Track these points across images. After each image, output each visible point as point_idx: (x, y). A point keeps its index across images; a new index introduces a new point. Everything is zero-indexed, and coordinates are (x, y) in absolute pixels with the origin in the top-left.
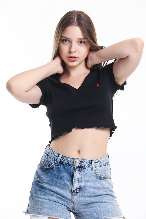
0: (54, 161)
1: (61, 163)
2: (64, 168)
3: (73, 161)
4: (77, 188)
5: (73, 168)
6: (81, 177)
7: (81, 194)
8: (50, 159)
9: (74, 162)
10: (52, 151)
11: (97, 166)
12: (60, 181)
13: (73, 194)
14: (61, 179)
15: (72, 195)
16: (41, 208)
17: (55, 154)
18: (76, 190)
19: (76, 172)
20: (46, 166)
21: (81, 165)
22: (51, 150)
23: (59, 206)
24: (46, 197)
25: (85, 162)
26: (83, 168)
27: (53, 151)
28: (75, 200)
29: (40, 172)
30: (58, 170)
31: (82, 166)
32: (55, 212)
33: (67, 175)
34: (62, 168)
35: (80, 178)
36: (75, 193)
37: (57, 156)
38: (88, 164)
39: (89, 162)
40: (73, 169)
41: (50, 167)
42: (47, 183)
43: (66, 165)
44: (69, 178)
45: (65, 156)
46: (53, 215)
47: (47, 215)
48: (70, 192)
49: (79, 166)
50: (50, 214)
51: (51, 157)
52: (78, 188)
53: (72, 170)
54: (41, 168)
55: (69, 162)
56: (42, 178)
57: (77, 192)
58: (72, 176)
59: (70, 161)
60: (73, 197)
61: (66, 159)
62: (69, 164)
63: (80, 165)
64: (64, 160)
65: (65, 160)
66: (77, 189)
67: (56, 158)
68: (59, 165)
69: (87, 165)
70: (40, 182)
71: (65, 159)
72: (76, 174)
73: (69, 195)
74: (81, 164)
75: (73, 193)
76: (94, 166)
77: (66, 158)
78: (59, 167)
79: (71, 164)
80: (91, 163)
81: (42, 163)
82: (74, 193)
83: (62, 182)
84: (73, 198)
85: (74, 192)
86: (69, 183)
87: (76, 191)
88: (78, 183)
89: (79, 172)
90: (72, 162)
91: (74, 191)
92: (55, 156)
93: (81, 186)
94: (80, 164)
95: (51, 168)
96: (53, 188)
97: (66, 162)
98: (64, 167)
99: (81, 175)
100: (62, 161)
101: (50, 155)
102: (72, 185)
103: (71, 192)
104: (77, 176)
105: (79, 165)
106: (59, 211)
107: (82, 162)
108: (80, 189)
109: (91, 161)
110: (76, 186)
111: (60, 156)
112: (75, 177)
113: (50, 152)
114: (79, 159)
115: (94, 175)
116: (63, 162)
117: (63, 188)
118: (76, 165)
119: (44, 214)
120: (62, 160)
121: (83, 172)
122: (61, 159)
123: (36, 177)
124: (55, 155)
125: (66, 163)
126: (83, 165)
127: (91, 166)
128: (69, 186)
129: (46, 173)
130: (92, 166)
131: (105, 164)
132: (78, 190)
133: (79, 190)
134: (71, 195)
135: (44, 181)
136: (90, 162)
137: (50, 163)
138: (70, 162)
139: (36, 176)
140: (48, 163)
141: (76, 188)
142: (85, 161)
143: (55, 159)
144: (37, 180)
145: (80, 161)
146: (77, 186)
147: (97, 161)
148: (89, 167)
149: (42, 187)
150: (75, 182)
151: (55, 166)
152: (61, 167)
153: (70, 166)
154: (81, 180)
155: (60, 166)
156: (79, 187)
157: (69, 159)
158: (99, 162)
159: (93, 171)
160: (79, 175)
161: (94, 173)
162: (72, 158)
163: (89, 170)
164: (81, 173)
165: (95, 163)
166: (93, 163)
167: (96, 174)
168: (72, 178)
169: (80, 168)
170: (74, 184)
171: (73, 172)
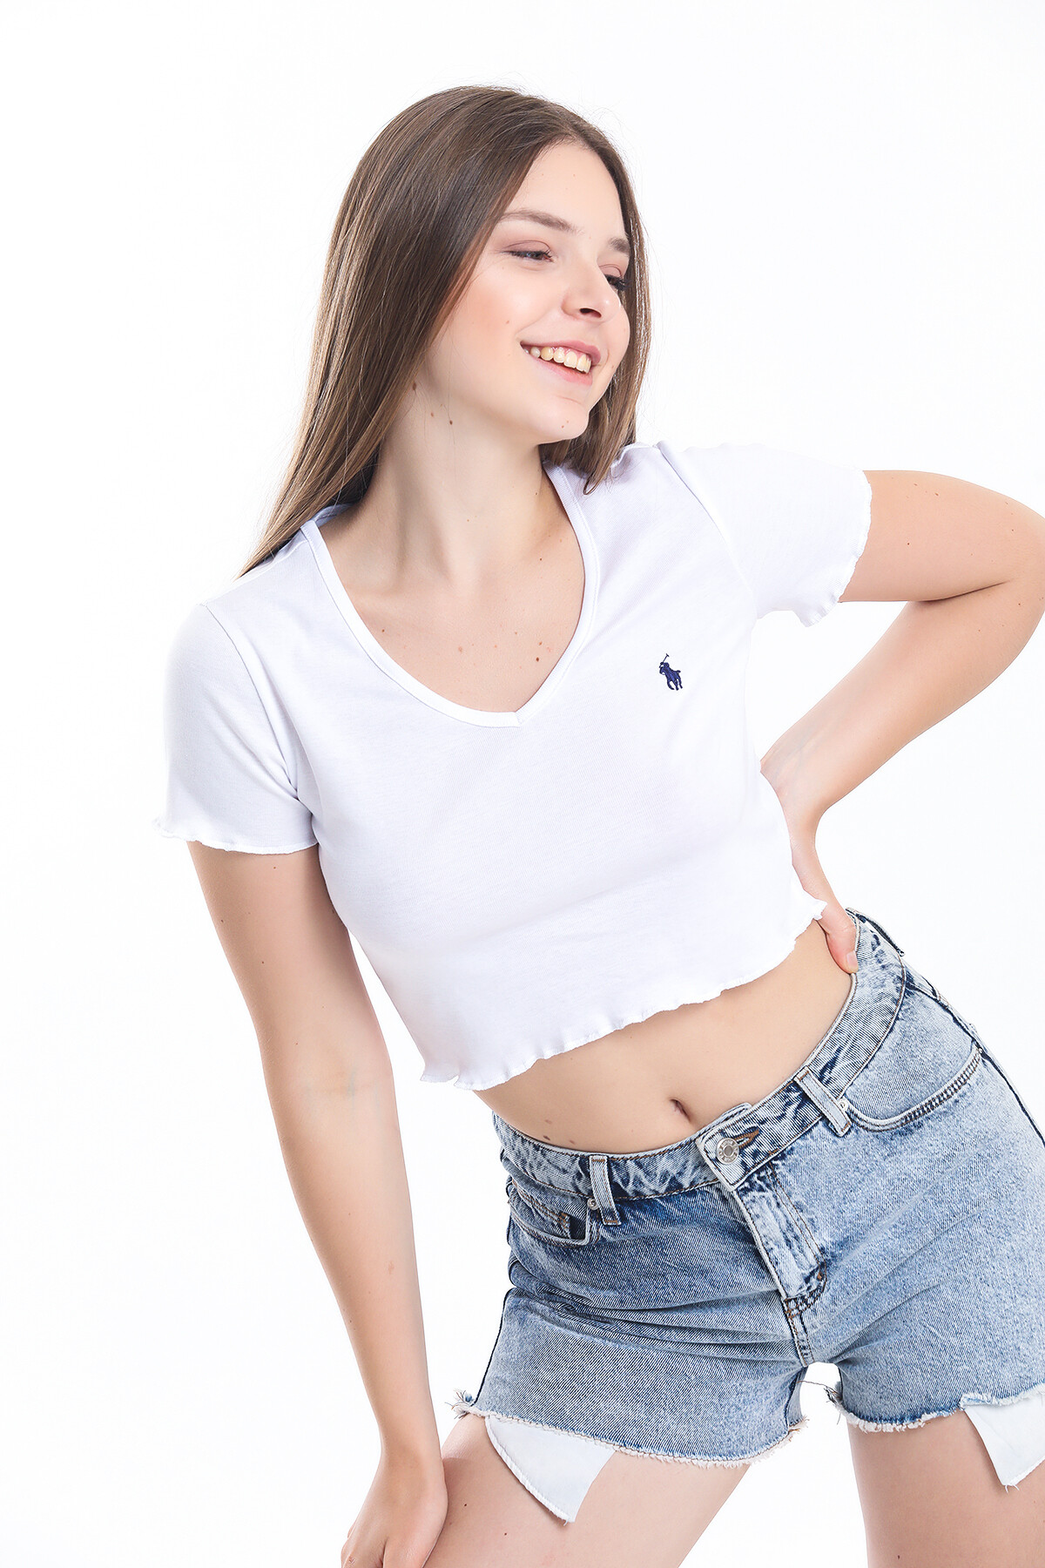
0: (583, 1201)
1: (630, 1201)
2: (670, 1221)
3: (692, 1158)
4: (807, 1273)
5: (716, 1195)
6: (798, 1206)
9: (703, 1166)
11: (842, 1083)
12: (685, 1281)
13: (793, 1307)
14: (686, 1270)
15: (787, 1315)
17: (562, 1165)
18: (805, 1288)
19: (755, 1209)
20: (557, 1232)
21: (755, 1154)
25: (763, 1122)
26: (775, 1159)
27: (536, 1148)
28: (812, 1331)
31: (768, 1155)
34: (656, 1228)
35: (794, 1216)
36: (804, 1298)
37: (579, 1175)
38: (787, 1122)
39: (789, 1104)
43: (668, 1199)
44: (731, 1248)
45: (625, 1160)
48: (767, 1300)
49: (747, 1170)
51: (551, 1183)
52: (812, 1273)
53: (721, 1206)
55: (674, 1179)
57: (814, 1287)
59: (674, 1171)
60: (796, 1320)
61: (648, 1173)
62: (680, 1186)
63: (750, 1161)
64: (639, 1182)
65: (644, 1180)
66: (807, 1280)
67: (579, 1184)
69: (784, 1128)
71: (641, 1172)
72: (757, 1219)
74: (754, 1147)
75: (788, 1302)
76: (826, 1101)
77: (640, 1165)
78: (633, 1229)
79: (692, 1184)
80: (805, 1099)
82: (796, 1300)
84: (801, 1329)
86: (742, 1270)
87: (809, 1289)
88: (795, 1243)
89: (769, 1194)
90: (690, 1168)
92: (569, 1177)
93: (822, 1250)
94: (749, 1150)
97: (651, 1187)
98: (662, 1216)
99: (789, 1195)
100: (629, 1193)
102: (768, 1271)
104: (766, 1220)
105: (744, 1164)
107: (753, 1133)
108: (825, 1266)
109: (799, 1088)
110: (791, 1272)
111: (599, 1170)
112: (763, 1232)
114: (722, 1132)
115: (862, 1142)
116: (637, 1193)
118: (730, 1173)
120: (626, 1182)
121: (790, 1178)
122: (614, 1185)
124: (565, 1172)
125: (662, 1190)
126: (766, 1148)
127: (812, 1116)
130: (817, 1109)
132: (813, 1280)
133: (823, 1277)
134: (780, 1314)
136: (794, 1095)
138: (680, 1174)
140: (557, 1211)
142: (762, 1114)
143: (577, 1190)
145: (734, 1137)
146: (800, 1265)
147: (826, 1058)
148: (804, 1129)
150: (780, 1252)
152: (647, 1223)
153: (693, 1194)
154: (805, 1217)
155: (637, 1219)
156: (814, 1263)
157: (664, 1164)
158: (842, 1055)
159: (841, 1134)
160: (777, 1210)
161: (853, 1132)
162: (681, 1146)
163: (813, 1143)
164: (779, 1191)
165: (821, 1079)
166: (812, 1087)
167: (871, 1127)
168: (749, 1239)
169: (758, 1172)
170: (781, 1266)
171: (734, 1216)
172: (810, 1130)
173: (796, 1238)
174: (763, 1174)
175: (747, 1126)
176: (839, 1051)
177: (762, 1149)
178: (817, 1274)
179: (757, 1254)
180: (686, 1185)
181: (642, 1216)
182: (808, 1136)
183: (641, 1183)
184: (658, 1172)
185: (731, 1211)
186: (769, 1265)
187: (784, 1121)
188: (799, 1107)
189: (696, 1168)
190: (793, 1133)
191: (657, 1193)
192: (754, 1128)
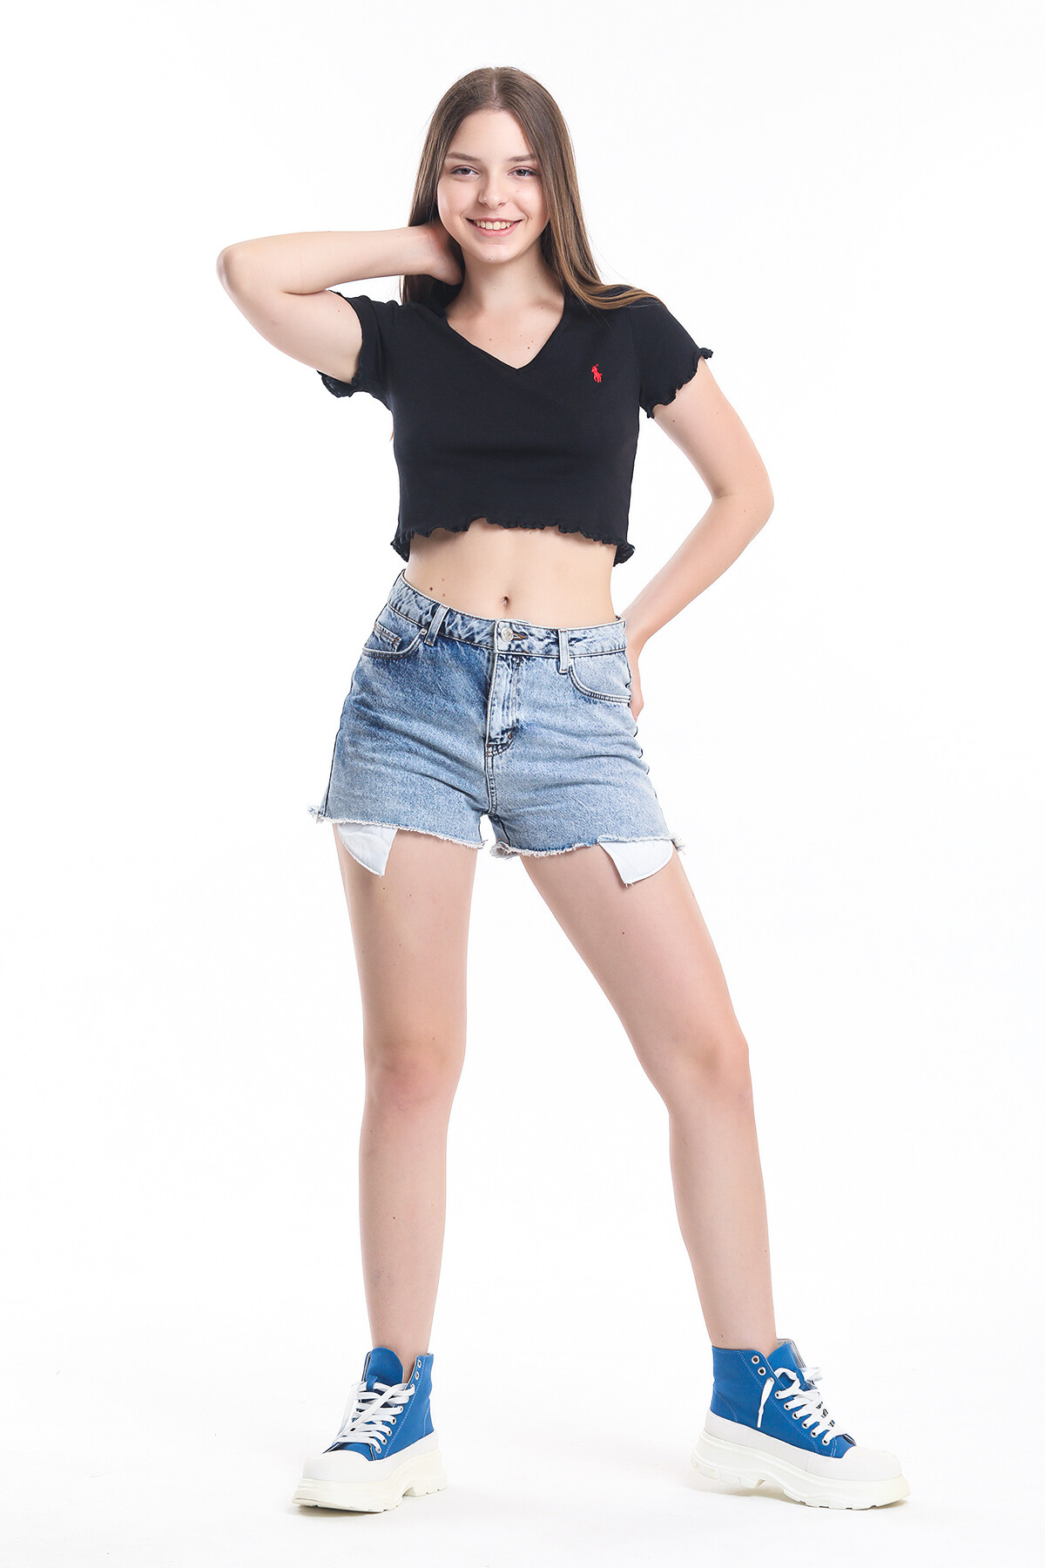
0: (420, 628)
1: (444, 637)
2: (457, 657)
3: (488, 629)
4: (505, 727)
5: (487, 655)
6: (518, 691)
7: (517, 747)
8: (403, 623)
9: (492, 635)
10: (410, 592)
11: (577, 652)
12: (443, 701)
13: (490, 749)
14: (446, 695)
15: (486, 755)
16: (374, 796)
17: (422, 605)
18: (500, 737)
19: (500, 672)
20: (389, 648)
21: (518, 646)
22: (409, 588)
23: (439, 792)
24: (393, 758)
25: (531, 635)
26: (525, 657)
27: (414, 593)
28: (496, 770)
29: (369, 669)
30: (434, 661)
31: (523, 651)
32: (424, 812)
33: (465, 681)
34: (447, 657)
35: (514, 694)
36: (497, 746)
37: (427, 612)
38: (542, 644)
39: (548, 638)
40: (489, 661)
41: (406, 650)
42: (393, 710)
43: (463, 644)
44: (474, 694)
45: (458, 613)
46: (414, 823)
47: (396, 821)
48: (478, 742)
49: (509, 650)
50: (404, 819)
51: (407, 615)
52: (507, 730)
53: (485, 662)
54: (375, 653)
55: (473, 634)
56: (375, 690)
57: (505, 741)
58: (485, 687)
59: (476, 630)
60: (490, 759)
61: (463, 624)
62: (474, 639)
63: (513, 648)
64: (456, 627)
65: (459, 627)
66: (503, 733)
67: (424, 617)
68: (436, 645)
69: (539, 647)
70: (369, 707)
71: (461, 622)
72: (498, 680)
73: (477, 756)
74: (520, 642)
75: (489, 746)
76: (565, 652)
77: (463, 619)
78: (437, 651)
79: (480, 642)
80: (557, 642)
81: (378, 636)
82: (493, 746)
83: (450, 706)
84: (490, 765)
85: (492, 743)
86: (473, 709)
87: (502, 739)
88: (506, 709)
89: (510, 671)
90: (485, 632)
91: (495, 740)
92: (421, 612)
93: (518, 720)
94: (516, 642)
95: (407, 657)
96: (417, 728)
97: (461, 632)
98: (455, 651)
99: (518, 681)
100: (447, 631)
101: (405, 608)
102: (486, 717)
103: (482, 741)
104: (502, 683)
105: (510, 646)
106: (438, 808)
107: (524, 636)
108: (515, 731)
109: (557, 635)
110: (499, 720)
111: (441, 612)
112: (497, 689)
113: (404, 595)
114: (511, 623)
115: (566, 685)
116: (451, 633)
117: (453, 727)
118: (501, 645)
119: (385, 819)
120: (449, 624)
121: (524, 672)
122: (443, 623)
123: (357, 687)
124: (421, 609)
125: (463, 637)
126: (525, 647)
127: (554, 652)
128: (472, 723)
129: (390, 672)
130: (559, 652)
131: (607, 650)
132: (506, 735)
133: (511, 737)
134: (483, 753)
135: (385, 701)
136: (553, 636)
137: (405, 638)
138: (478, 633)
139: (355, 683)
140: (396, 636)
141: (500, 731)
142: (533, 631)
143: (420, 621)
144: (359, 697)
145: (514, 632)
146: (503, 722)
147: (577, 635)
148: (547, 655)
149: (378, 724)
150: (498, 709)
151: (421, 647)
152: (445, 653)
153: (476, 648)
154: (518, 699)
155: (442, 647)
156: (511, 724)
157: (474, 624)
158: (585, 640)
159: (561, 672)
160: (508, 683)
161: (565, 676)
162: (488, 621)
163: (545, 665)
164: (516, 675)
165: (569, 642)
166: (563, 639)
167: (575, 682)
168: (486, 692)
169: (513, 656)
170: (494, 716)
171: (487, 673)
172: (548, 658)
173: (508, 708)
174: (514, 659)
175: (523, 630)
176: (585, 638)
177: (522, 646)
178: (509, 733)
179: (485, 706)
180: (476, 641)
181: (445, 647)
182: (546, 660)
183: (457, 628)
184: (469, 626)
185: (487, 669)
186: (489, 713)
187: (540, 642)
188: (552, 643)
189: (487, 635)
190: (541, 652)
191: (460, 637)
192: (526, 634)
